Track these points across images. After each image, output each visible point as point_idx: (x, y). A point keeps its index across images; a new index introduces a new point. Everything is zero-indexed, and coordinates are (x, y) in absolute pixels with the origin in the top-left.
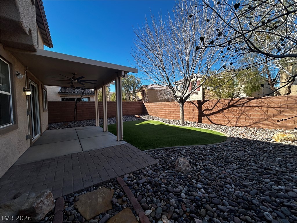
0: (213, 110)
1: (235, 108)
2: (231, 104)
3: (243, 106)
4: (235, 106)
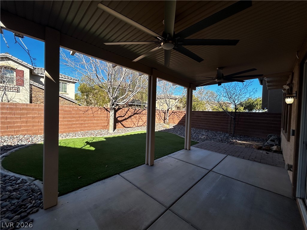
0: (125, 116)
1: (137, 115)
2: (135, 112)
3: (140, 114)
4: (137, 114)
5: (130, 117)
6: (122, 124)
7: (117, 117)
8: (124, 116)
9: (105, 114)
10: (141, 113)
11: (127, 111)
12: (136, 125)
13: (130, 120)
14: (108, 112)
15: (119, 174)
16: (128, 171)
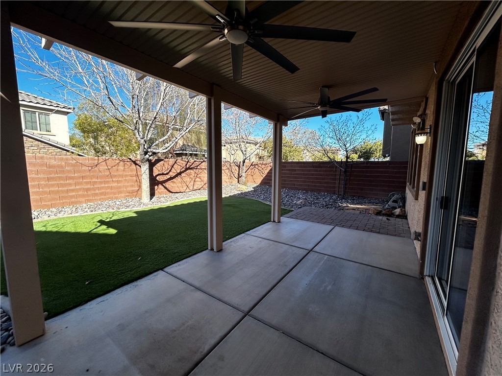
0: (171, 173)
1: (191, 171)
2: (188, 166)
4: (191, 169)
5: (180, 174)
6: (165, 188)
7: (154, 175)
8: (167, 174)
9: (132, 171)
10: (198, 167)
11: (174, 165)
12: (191, 188)
13: (179, 179)
14: (137, 166)
15: (162, 269)
16: (179, 263)
